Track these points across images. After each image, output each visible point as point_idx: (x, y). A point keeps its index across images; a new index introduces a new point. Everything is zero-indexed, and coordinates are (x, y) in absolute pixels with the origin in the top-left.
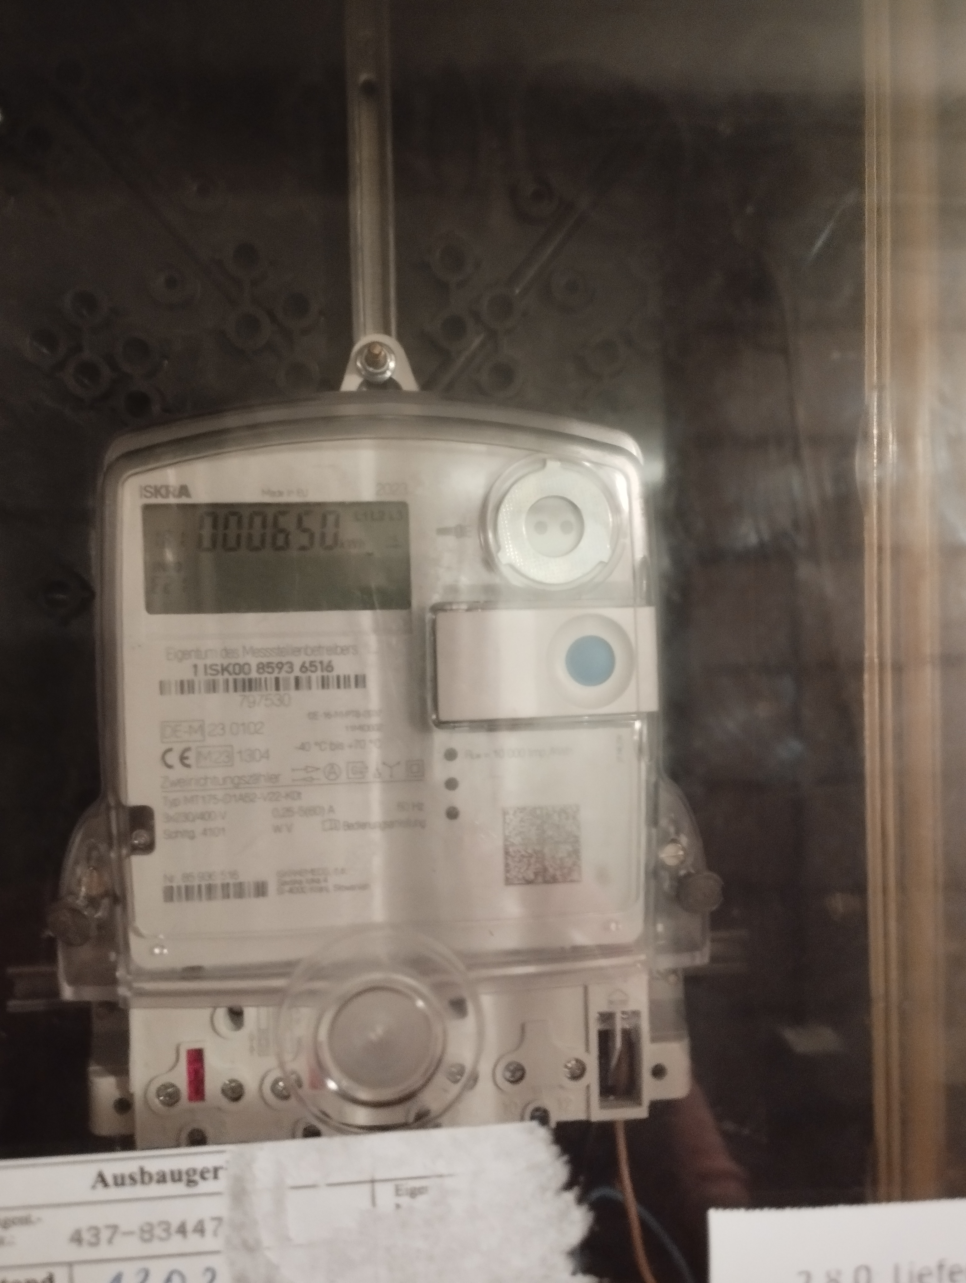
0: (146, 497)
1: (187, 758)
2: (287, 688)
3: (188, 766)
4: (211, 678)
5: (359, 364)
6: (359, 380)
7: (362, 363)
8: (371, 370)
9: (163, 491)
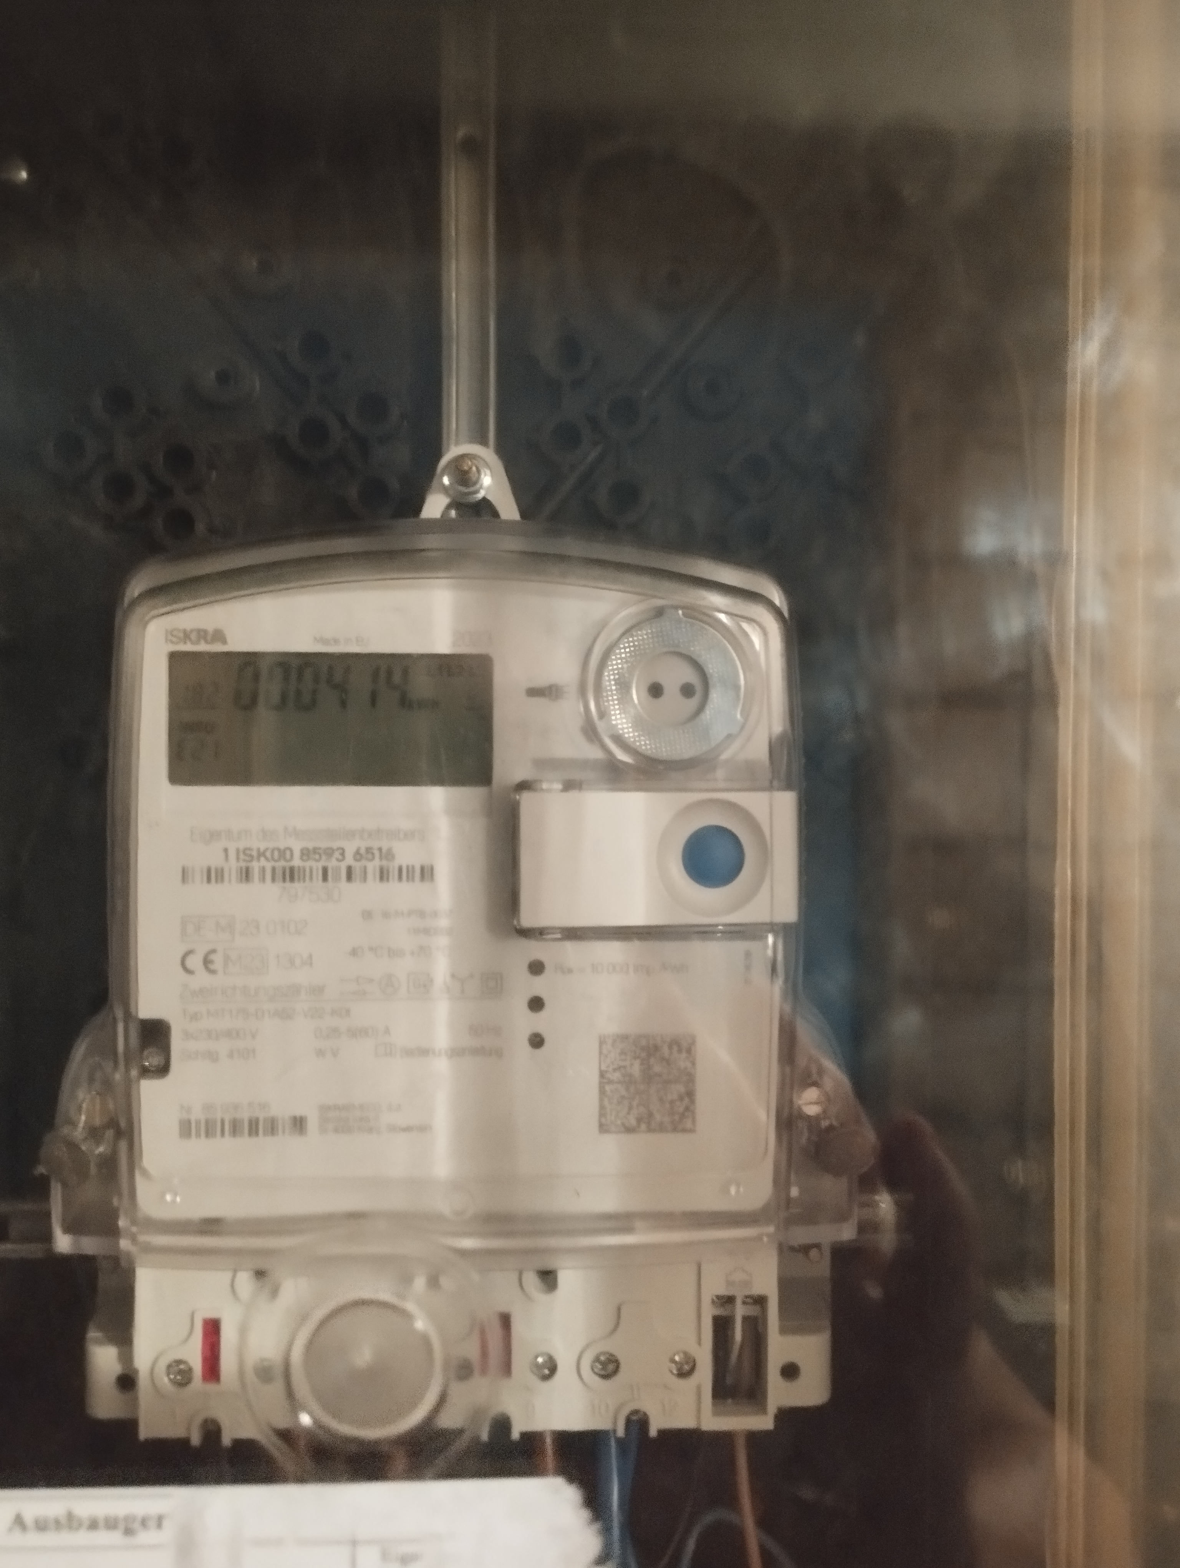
0: (173, 642)
1: (211, 962)
2: (337, 879)
3: (213, 972)
4: (243, 864)
5: (445, 480)
6: (446, 500)
7: (450, 480)
8: (461, 488)
9: (193, 636)
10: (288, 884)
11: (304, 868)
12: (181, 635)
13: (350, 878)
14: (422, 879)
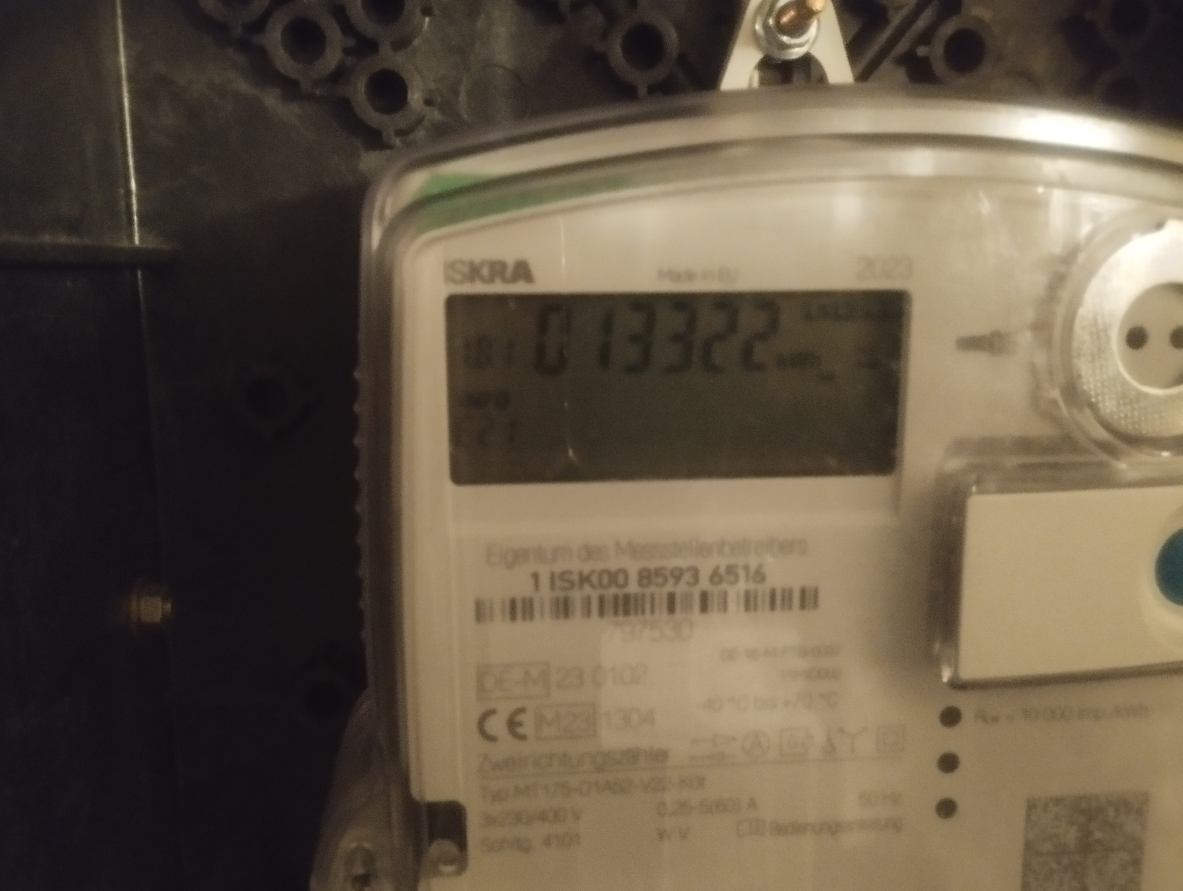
0: (453, 280)
1: (520, 724)
2: (687, 609)
3: (522, 738)
4: (561, 594)
5: (758, 27)
6: (757, 56)
7: (766, 26)
8: (785, 39)
9: (485, 271)
10: (621, 618)
11: (643, 596)
12: (466, 269)
13: (704, 607)
14: (803, 606)
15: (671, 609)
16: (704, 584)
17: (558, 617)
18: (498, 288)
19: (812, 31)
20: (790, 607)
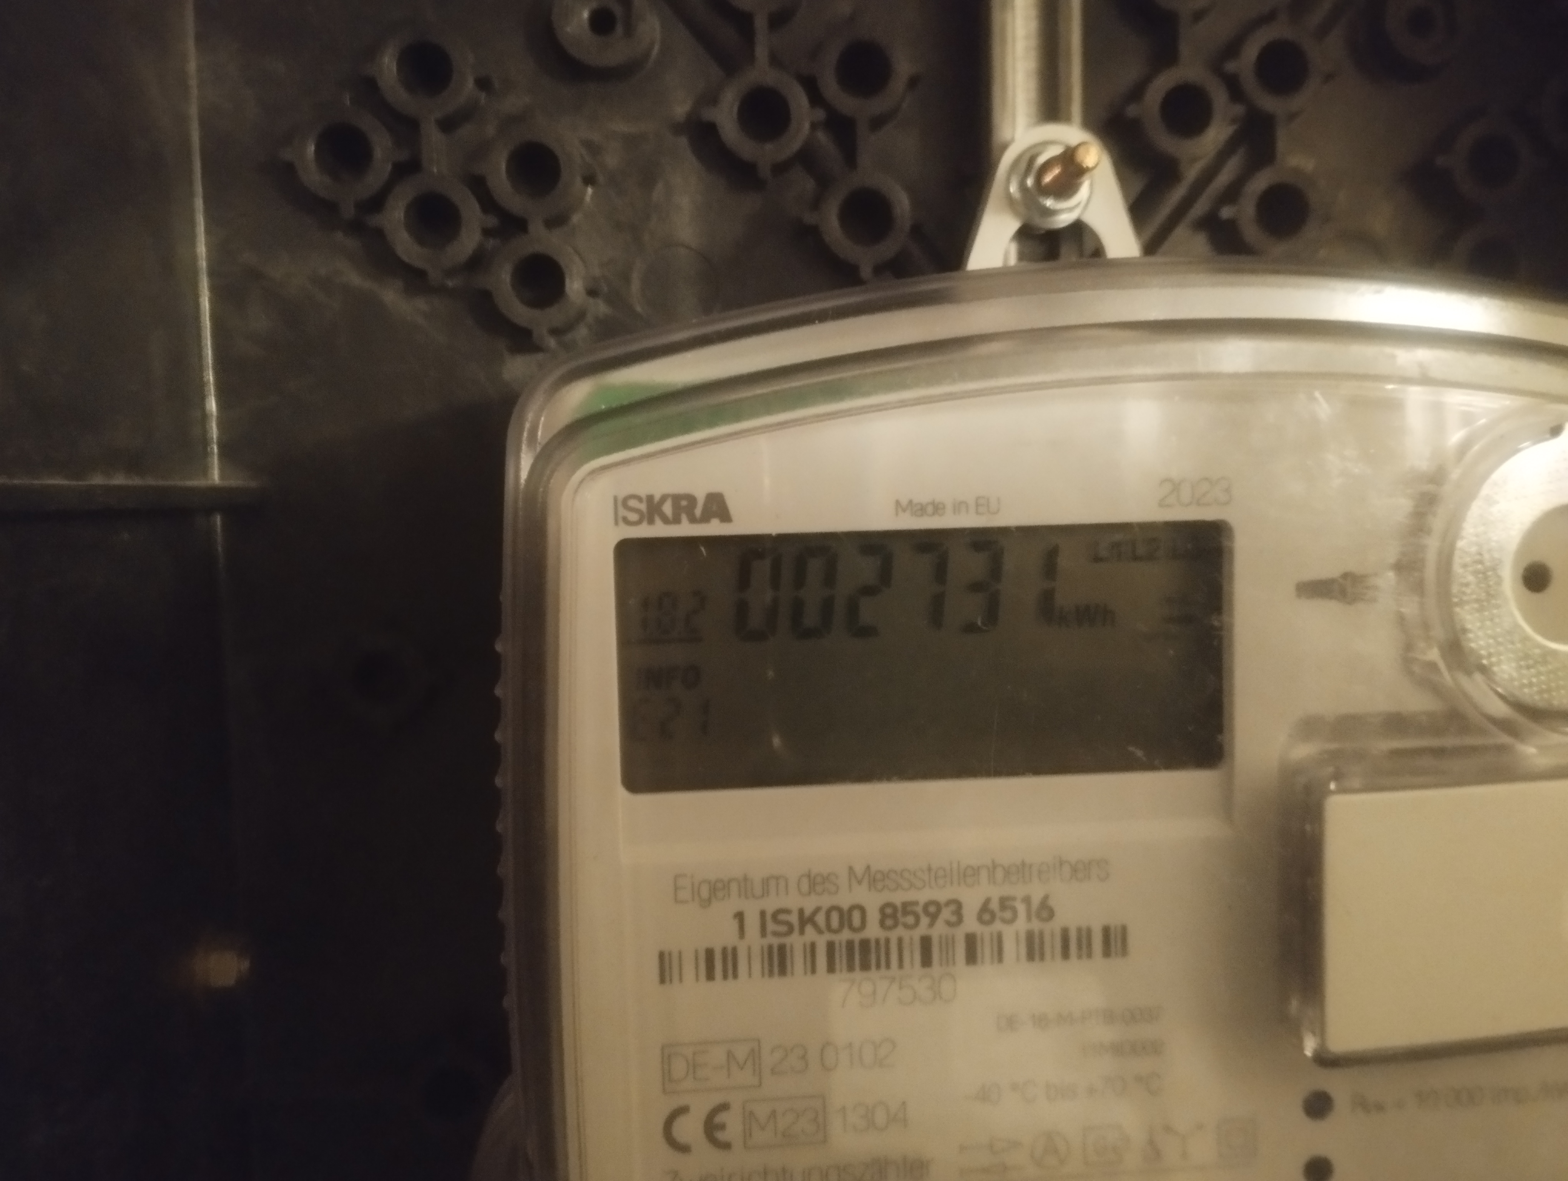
0: (626, 521)
1: (722, 1127)
2: (949, 960)
3: (726, 1146)
4: (775, 941)
5: (1013, 189)
6: (1013, 225)
7: (1023, 187)
8: (1049, 203)
9: (667, 509)
10: (858, 975)
11: (888, 941)
13: (972, 957)
14: (1107, 953)
15: (926, 961)
16: (971, 924)
17: (771, 973)
18: (685, 529)
19: (1084, 191)
20: (1090, 955)
